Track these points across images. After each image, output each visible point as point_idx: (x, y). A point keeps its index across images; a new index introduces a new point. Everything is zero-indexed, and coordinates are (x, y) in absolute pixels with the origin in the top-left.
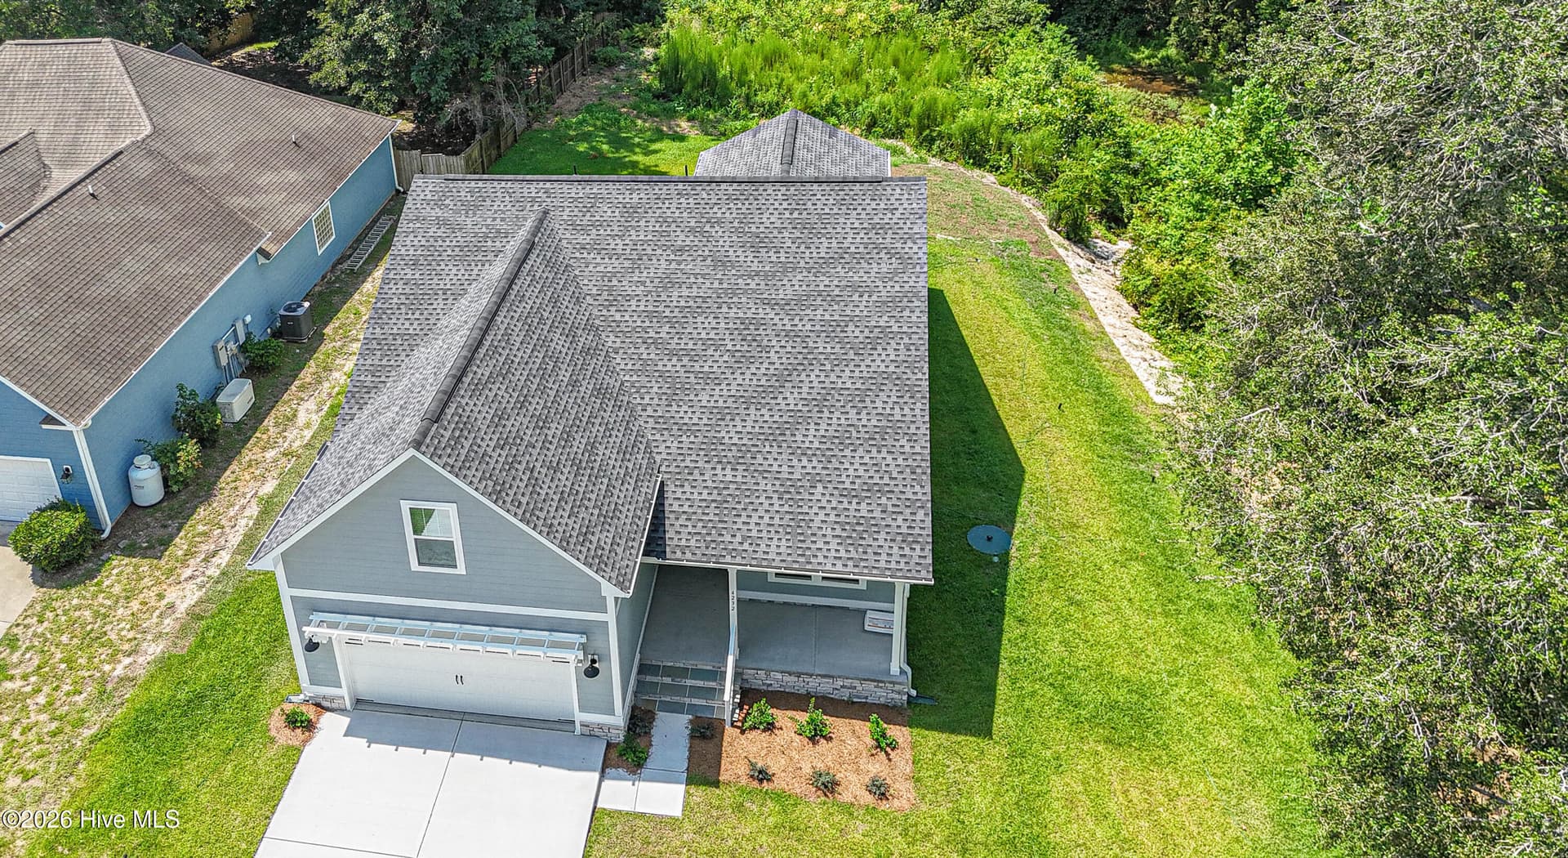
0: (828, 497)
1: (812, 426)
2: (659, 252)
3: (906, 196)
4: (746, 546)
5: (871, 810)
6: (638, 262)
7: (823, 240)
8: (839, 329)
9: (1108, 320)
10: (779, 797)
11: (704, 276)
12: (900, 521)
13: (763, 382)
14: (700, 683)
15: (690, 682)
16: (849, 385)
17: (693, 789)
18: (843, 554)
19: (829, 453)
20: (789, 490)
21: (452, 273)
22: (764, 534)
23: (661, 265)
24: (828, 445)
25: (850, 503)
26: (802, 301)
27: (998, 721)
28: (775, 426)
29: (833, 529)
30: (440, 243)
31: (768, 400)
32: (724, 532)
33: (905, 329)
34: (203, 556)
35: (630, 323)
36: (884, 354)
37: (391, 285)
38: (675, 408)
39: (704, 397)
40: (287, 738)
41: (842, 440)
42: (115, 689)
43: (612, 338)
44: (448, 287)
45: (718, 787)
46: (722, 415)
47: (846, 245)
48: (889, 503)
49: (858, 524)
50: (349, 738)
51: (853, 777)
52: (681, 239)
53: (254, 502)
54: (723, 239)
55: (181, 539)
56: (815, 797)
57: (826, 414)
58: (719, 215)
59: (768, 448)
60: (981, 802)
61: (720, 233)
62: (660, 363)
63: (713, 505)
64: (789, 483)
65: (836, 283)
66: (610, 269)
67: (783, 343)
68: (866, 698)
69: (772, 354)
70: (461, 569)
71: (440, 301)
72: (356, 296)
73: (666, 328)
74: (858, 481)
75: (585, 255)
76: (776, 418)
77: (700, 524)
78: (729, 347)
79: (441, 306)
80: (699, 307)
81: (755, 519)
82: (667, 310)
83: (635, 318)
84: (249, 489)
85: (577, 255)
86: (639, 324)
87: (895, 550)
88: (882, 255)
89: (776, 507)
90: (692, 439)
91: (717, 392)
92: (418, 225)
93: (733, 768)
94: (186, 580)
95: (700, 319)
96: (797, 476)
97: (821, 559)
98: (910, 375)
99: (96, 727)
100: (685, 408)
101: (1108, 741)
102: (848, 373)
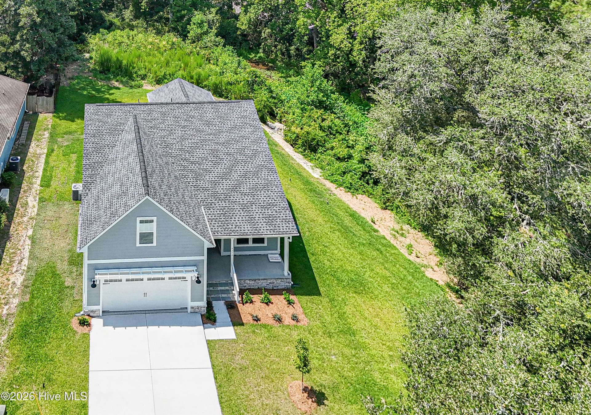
0: (257, 209)
1: (245, 185)
2: (177, 128)
3: (249, 106)
4: (237, 229)
5: (296, 326)
6: (171, 132)
7: (228, 121)
8: (242, 151)
9: (287, 150)
10: (265, 326)
11: (194, 135)
12: (282, 215)
13: (225, 171)
14: (223, 288)
15: (219, 288)
16: (251, 170)
17: (236, 328)
18: (268, 228)
19: (253, 194)
20: (244, 207)
21: (108, 139)
22: (241, 224)
23: (179, 132)
24: (252, 191)
25: (265, 210)
26: (228, 142)
27: (321, 290)
28: (233, 186)
29: (263, 220)
30: (101, 128)
31: (228, 177)
32: (228, 224)
33: (262, 150)
34: (18, 262)
35: (175, 153)
36: (259, 158)
37: (88, 144)
38: (199, 182)
39: (207, 177)
40: (81, 330)
41: (255, 188)
42: (7, 319)
43: (171, 159)
44: (108, 144)
45: (244, 326)
46: (215, 183)
47: (236, 123)
48: (277, 209)
49: (270, 217)
50: (106, 327)
51: (286, 316)
52: (183, 123)
53: (27, 238)
54: (197, 123)
55: (5, 256)
56: (277, 325)
57: (248, 180)
58: (193, 115)
59: (233, 194)
60: (328, 319)
61: (195, 121)
62: (189, 166)
63: (222, 215)
64: (244, 205)
65: (237, 136)
66: (162, 135)
67: (227, 157)
68: (278, 287)
69: (224, 161)
70: (155, 244)
71: (107, 149)
72: (29, 154)
73: (187, 154)
74: (265, 202)
75: (153, 130)
76: (233, 183)
77: (220, 222)
78: (210, 159)
79: (108, 151)
80: (196, 146)
81: (237, 219)
82: (186, 148)
83: (176, 151)
84: (24, 233)
85: (150, 130)
86: (178, 153)
87: (284, 225)
88: (248, 126)
89: (243, 214)
90: (208, 192)
91: (211, 175)
92: (91, 122)
93: (246, 318)
94: (15, 272)
95: (198, 150)
96: (245, 202)
97: (262, 231)
98: (269, 165)
99: (6, 335)
100: (202, 182)
101: (355, 292)
102: (250, 166)
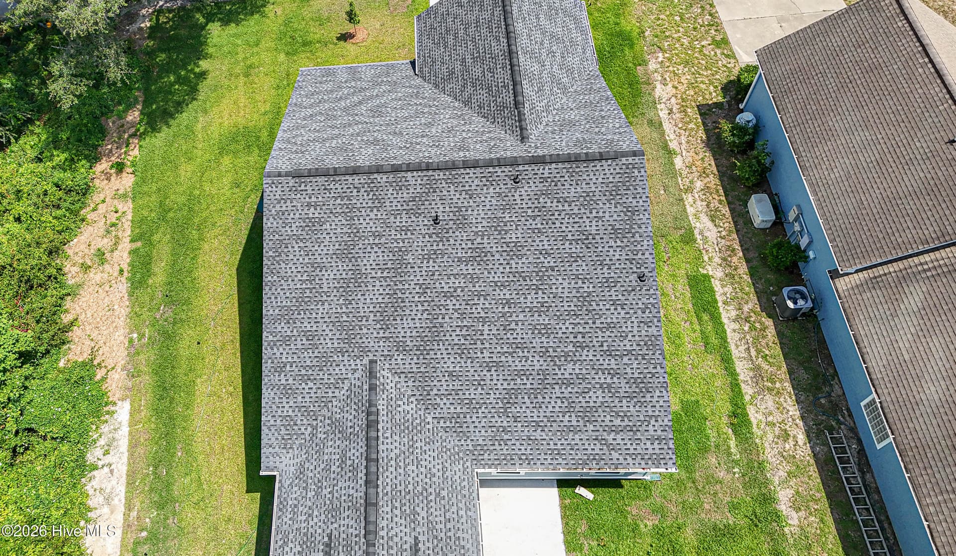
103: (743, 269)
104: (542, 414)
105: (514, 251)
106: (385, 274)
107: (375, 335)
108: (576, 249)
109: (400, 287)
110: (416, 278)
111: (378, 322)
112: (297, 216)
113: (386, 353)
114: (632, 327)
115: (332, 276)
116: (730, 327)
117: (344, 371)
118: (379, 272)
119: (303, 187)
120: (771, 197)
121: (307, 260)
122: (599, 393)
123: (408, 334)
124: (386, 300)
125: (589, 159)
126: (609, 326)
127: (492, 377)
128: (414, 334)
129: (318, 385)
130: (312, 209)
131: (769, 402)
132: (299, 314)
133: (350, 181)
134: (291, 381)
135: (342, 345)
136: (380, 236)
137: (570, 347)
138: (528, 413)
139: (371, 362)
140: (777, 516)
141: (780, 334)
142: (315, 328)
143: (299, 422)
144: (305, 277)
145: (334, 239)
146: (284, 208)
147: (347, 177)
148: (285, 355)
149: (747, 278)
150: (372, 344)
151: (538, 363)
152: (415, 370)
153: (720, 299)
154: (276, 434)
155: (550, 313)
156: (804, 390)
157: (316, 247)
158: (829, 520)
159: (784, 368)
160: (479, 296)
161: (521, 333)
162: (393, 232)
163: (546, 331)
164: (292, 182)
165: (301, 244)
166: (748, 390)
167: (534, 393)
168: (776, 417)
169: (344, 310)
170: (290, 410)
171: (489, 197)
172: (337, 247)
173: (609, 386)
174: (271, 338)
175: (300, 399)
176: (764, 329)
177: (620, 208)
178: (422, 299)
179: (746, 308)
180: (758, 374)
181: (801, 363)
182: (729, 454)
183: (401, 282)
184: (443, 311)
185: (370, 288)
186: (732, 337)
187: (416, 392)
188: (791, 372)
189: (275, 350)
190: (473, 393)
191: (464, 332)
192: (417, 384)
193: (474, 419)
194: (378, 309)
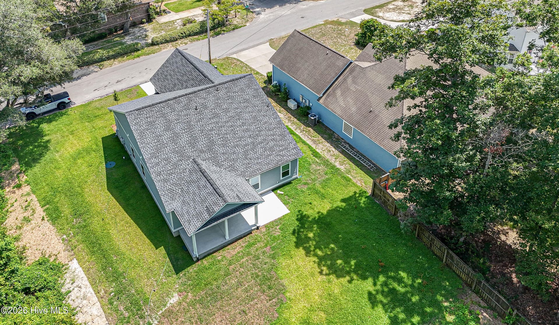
103: (295, 120)
104: (258, 154)
105: (227, 110)
106: (186, 131)
107: (191, 151)
108: (246, 104)
109: (193, 133)
110: (197, 129)
111: (190, 146)
112: (144, 122)
113: (197, 155)
114: (272, 120)
115: (166, 137)
116: (300, 135)
117: (184, 166)
118: (183, 131)
119: (142, 113)
120: (294, 100)
121: (154, 135)
122: (272, 142)
123: (203, 146)
124: (190, 139)
125: (237, 79)
126: (266, 123)
127: (238, 150)
128: (205, 146)
129: (177, 174)
130: (149, 118)
131: (321, 146)
132: (159, 154)
133: (160, 106)
134: (165, 177)
135: (180, 158)
136: (178, 120)
137: (257, 132)
138: (254, 156)
139: (193, 159)
140: (338, 169)
141: (314, 130)
142: (167, 156)
143: (174, 189)
144: (156, 141)
145: (161, 125)
146: (137, 121)
147: (158, 105)
148: (159, 169)
149: (298, 122)
150: (191, 154)
151: (250, 140)
152: (210, 157)
153: (293, 130)
154: (167, 197)
155: (246, 125)
156: (328, 139)
157: (156, 130)
158: (351, 163)
159: (320, 137)
160: (221, 127)
161: (240, 134)
162: (183, 117)
163: (248, 130)
164: (137, 112)
165: (149, 131)
166: (314, 146)
167: (253, 149)
168: (324, 148)
169: (176, 147)
170: (169, 186)
171: (211, 98)
172: (164, 127)
173: (274, 139)
174: (151, 165)
175: (171, 181)
176: (309, 131)
177: (253, 90)
178: (203, 134)
179: (302, 128)
180: (314, 142)
181: (323, 134)
182: (318, 162)
183: (192, 131)
184: (212, 136)
185: (182, 137)
186: (302, 137)
187: (214, 163)
188: (322, 137)
189: (154, 169)
190: (233, 157)
191: (221, 139)
192: (213, 161)
193: (237, 164)
194: (188, 142)
